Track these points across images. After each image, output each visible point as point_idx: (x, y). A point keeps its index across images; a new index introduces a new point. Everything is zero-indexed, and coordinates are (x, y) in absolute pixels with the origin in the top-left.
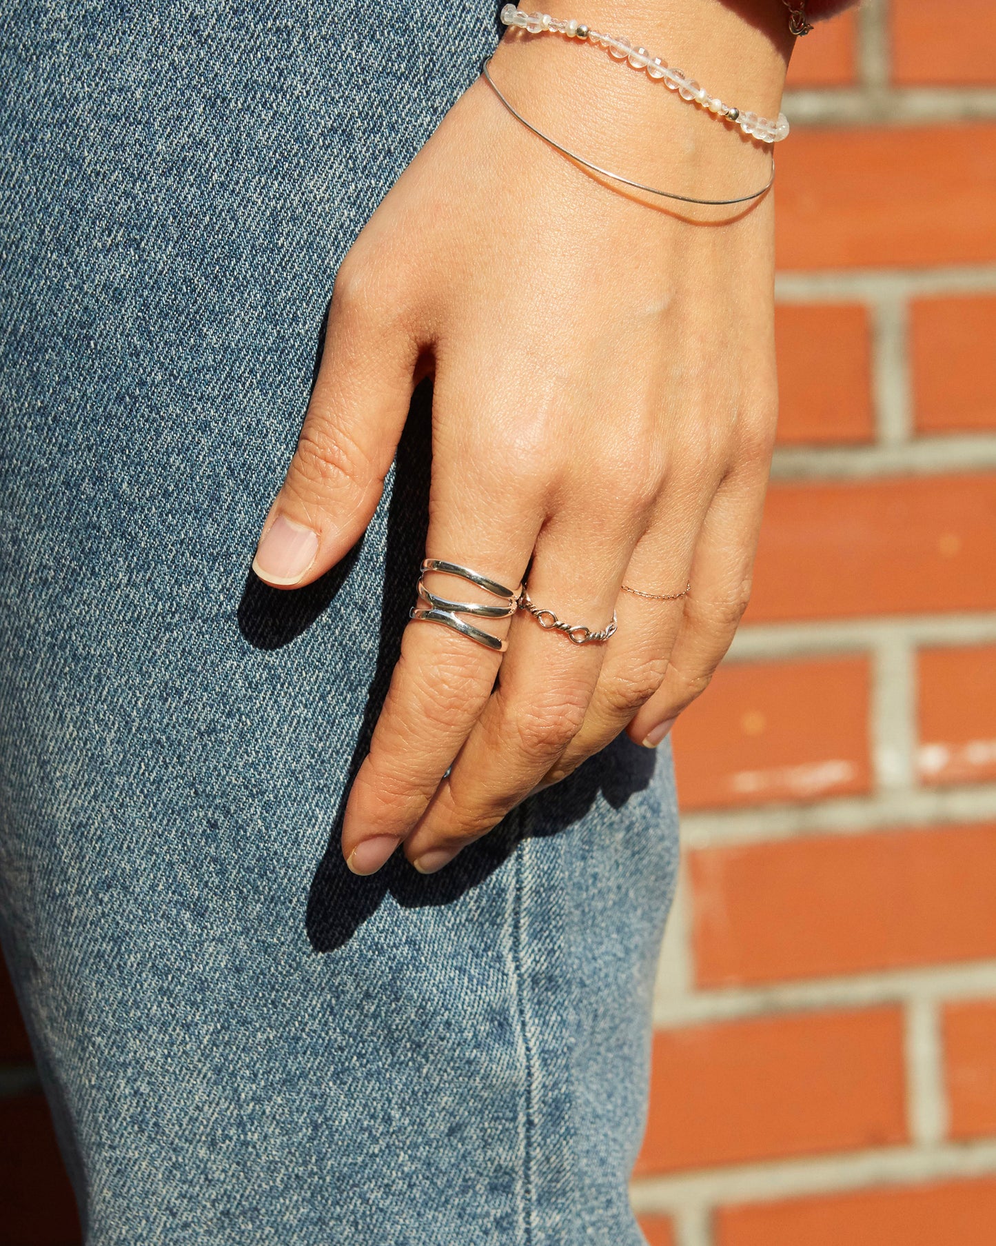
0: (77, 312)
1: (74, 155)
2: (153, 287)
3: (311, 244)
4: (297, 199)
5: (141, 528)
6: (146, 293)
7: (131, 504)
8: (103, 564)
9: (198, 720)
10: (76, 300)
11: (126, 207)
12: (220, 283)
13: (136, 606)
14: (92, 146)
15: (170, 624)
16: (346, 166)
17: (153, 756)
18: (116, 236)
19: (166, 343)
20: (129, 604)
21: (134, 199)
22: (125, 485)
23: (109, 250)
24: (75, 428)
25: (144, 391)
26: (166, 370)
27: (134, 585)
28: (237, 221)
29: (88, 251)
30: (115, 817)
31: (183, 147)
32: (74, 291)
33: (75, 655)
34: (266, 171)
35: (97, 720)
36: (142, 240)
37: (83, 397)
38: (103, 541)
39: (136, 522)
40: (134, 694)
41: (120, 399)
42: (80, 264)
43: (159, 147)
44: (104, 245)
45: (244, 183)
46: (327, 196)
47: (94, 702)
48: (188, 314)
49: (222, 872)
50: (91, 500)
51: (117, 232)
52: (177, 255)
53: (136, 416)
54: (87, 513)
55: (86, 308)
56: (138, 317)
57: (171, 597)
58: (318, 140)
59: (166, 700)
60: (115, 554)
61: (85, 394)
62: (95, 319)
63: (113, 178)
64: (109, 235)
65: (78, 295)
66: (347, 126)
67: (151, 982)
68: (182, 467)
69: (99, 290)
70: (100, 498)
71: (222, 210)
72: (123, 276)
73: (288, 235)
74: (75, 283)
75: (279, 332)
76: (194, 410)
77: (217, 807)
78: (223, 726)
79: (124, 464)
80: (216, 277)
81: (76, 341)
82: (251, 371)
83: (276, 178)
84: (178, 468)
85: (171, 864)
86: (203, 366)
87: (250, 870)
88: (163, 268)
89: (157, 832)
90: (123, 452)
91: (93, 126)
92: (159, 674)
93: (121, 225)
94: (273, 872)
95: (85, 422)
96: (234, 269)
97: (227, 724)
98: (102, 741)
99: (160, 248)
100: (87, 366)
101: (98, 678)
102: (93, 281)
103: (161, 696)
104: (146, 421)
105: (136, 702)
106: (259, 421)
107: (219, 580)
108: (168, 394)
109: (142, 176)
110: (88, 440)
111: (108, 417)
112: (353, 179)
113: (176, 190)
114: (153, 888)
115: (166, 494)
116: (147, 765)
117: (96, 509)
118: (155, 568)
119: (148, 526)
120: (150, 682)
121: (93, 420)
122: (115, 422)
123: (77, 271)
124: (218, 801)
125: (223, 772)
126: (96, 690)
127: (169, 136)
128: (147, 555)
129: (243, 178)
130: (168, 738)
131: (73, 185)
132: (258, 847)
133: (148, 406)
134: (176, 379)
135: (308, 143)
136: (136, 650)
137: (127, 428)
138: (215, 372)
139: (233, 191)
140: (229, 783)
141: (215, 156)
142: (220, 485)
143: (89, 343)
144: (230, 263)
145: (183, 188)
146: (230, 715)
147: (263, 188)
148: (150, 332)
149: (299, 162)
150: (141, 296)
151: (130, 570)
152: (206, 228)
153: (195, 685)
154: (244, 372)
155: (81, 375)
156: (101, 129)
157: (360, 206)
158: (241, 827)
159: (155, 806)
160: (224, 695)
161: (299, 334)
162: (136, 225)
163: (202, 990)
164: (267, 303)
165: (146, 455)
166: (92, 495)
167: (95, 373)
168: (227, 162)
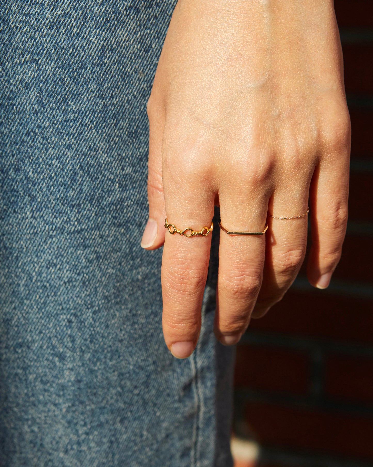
0: (7, 92)
1: (5, 18)
2: (45, 82)
3: (120, 61)
4: (113, 40)
5: (38, 192)
6: (41, 85)
7: (34, 182)
8: (20, 208)
9: (64, 277)
10: (7, 87)
11: (31, 44)
12: (77, 80)
13: (35, 227)
14: (14, 14)
15: (51, 235)
16: (136, 24)
17: (42, 292)
18: (26, 58)
19: (51, 109)
20: (31, 226)
21: (35, 41)
22: (31, 173)
23: (23, 64)
24: (6, 146)
25: (40, 130)
26: (51, 121)
27: (35, 218)
28: (85, 51)
29: (12, 64)
30: (24, 317)
31: (59, 16)
32: (6, 82)
33: (5, 247)
34: (99, 27)
35: (16, 276)
36: (39, 59)
37: (10, 132)
38: (20, 197)
39: (36, 190)
40: (34, 266)
41: (28, 134)
42: (9, 70)
43: (47, 15)
44: (20, 62)
45: (89, 33)
46: (127, 39)
47: (14, 268)
48: (62, 95)
49: (73, 341)
50: (13, 180)
51: (27, 56)
52: (56, 67)
53: (36, 142)
54: (12, 185)
55: (12, 91)
56: (37, 96)
57: (52, 224)
58: (124, 12)
59: (49, 268)
60: (25, 203)
61: (11, 131)
62: (16, 96)
63: (25, 30)
64: (23, 57)
65: (8, 85)
66: (137, 5)
67: (39, 386)
68: (58, 165)
69: (18, 83)
70: (18, 178)
71: (78, 46)
72: (30, 77)
73: (109, 57)
74: (6, 79)
75: (104, 103)
76: (65, 139)
77: (72, 314)
78: (75, 279)
79: (30, 163)
80: (75, 78)
81: (6, 106)
82: (91, 122)
83: (104, 31)
84: (56, 166)
85: (50, 338)
86: (69, 119)
87: (86, 340)
88: (50, 74)
89: (43, 325)
90: (30, 158)
91: (14, 4)
92: (46, 257)
93: (29, 52)
94: (96, 340)
95: (11, 143)
96: (84, 74)
97: (77, 278)
98: (18, 285)
99: (48, 64)
100: (12, 118)
101: (17, 258)
102: (15, 79)
103: (47, 267)
104: (41, 144)
105: (35, 269)
106: (95, 144)
107: (75, 216)
108: (52, 132)
109: (39, 29)
110: (13, 152)
111: (23, 142)
112: (139, 30)
113: (56, 36)
114: (41, 347)
115: (51, 178)
116: (40, 296)
117: (16, 183)
118: (45, 210)
119: (42, 192)
120: (42, 261)
121: (15, 143)
122: (26, 144)
123: (7, 73)
124: (72, 311)
125: (75, 299)
126: (15, 263)
127: (52, 10)
128: (41, 205)
129: (88, 31)
130: (50, 285)
131: (4, 32)
132: (90, 330)
133: (42, 137)
134: (56, 125)
135: (119, 13)
136: (35, 246)
137: (32, 147)
138: (74, 122)
139: (83, 37)
140: (78, 303)
141: (75, 20)
142: (76, 174)
143: (13, 107)
144: (82, 71)
145: (59, 35)
146: (79, 274)
147: (98, 35)
148: (43, 103)
149: (114, 23)
150: (39, 86)
151: (32, 211)
152: (70, 54)
153: (63, 262)
154: (88, 122)
155: (9, 122)
156: (18, 6)
157: (142, 43)
158: (83, 322)
159: (43, 313)
160: (76, 266)
161: (114, 103)
162: (36, 52)
163: (63, 390)
164: (99, 89)
165: (41, 160)
166: (15, 176)
167: (16, 121)
168: (80, 23)
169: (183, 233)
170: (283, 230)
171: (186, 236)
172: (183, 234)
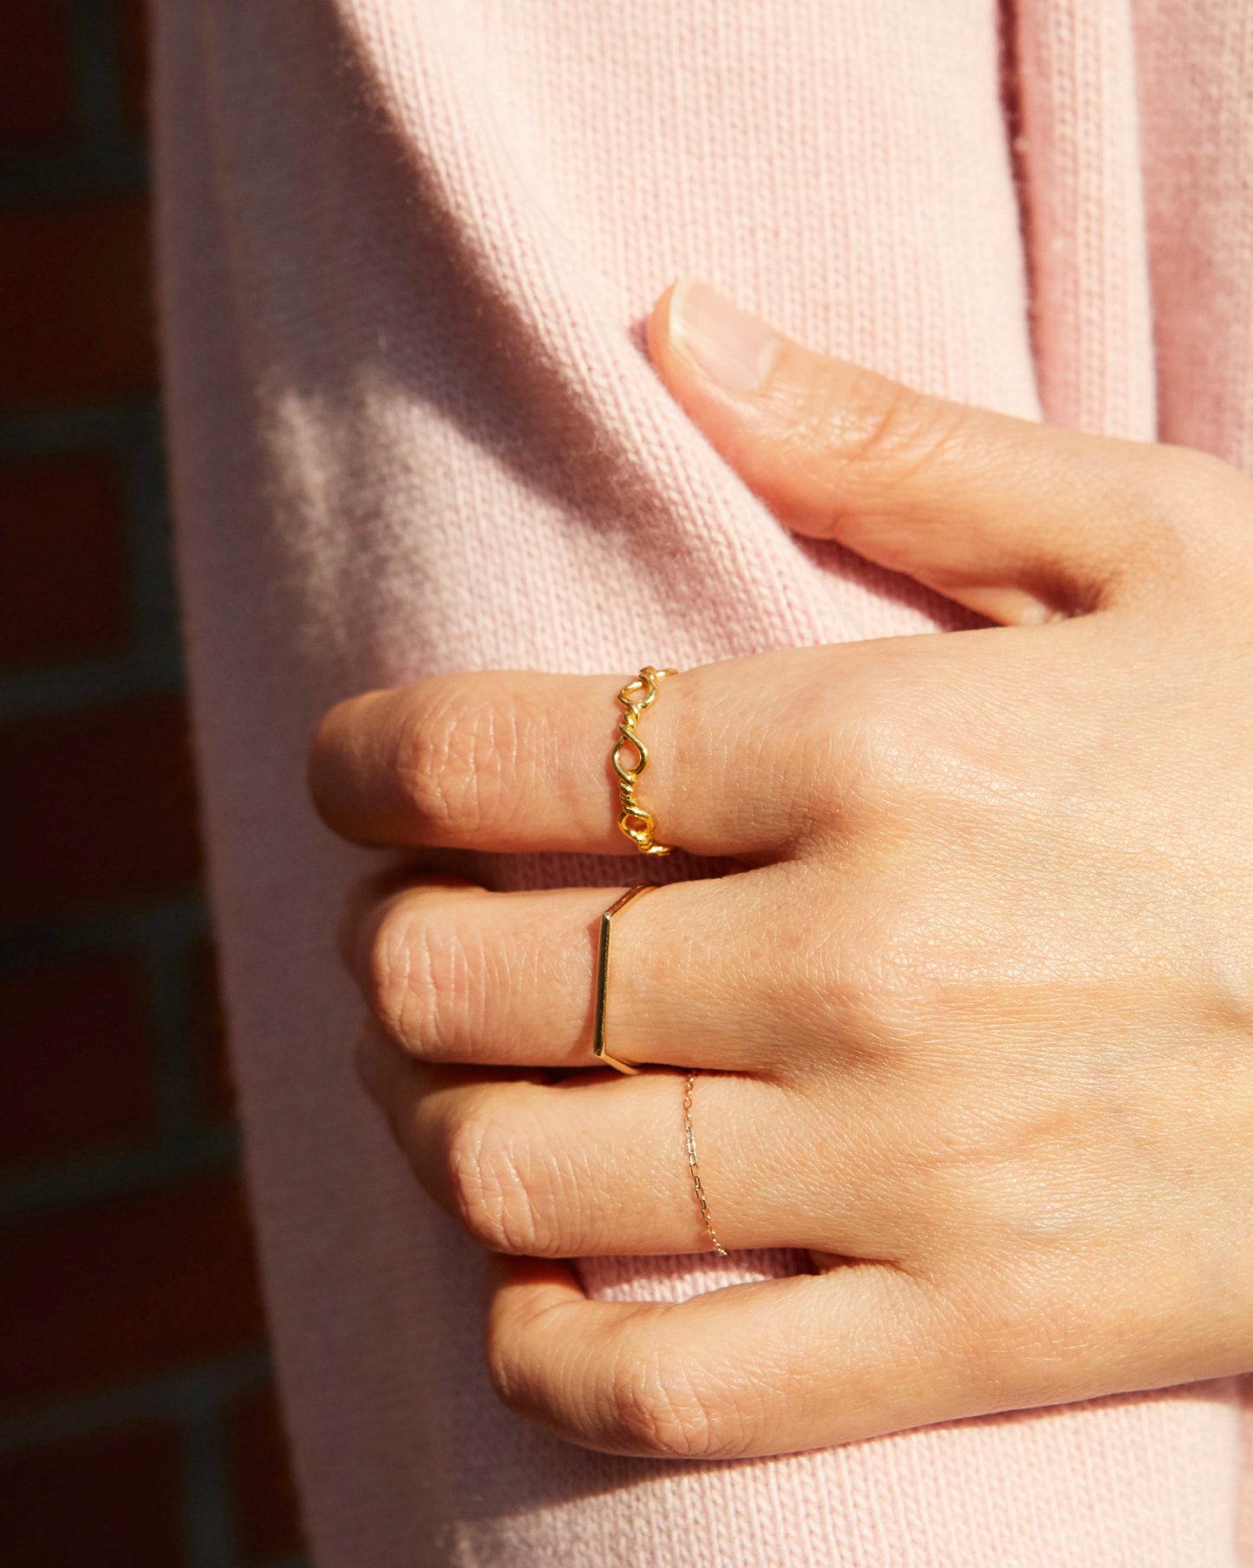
169: (626, 737)
170: (630, 1152)
171: (617, 748)
172: (622, 740)
